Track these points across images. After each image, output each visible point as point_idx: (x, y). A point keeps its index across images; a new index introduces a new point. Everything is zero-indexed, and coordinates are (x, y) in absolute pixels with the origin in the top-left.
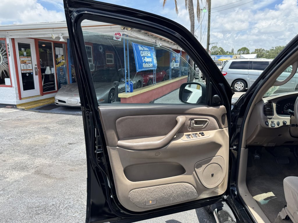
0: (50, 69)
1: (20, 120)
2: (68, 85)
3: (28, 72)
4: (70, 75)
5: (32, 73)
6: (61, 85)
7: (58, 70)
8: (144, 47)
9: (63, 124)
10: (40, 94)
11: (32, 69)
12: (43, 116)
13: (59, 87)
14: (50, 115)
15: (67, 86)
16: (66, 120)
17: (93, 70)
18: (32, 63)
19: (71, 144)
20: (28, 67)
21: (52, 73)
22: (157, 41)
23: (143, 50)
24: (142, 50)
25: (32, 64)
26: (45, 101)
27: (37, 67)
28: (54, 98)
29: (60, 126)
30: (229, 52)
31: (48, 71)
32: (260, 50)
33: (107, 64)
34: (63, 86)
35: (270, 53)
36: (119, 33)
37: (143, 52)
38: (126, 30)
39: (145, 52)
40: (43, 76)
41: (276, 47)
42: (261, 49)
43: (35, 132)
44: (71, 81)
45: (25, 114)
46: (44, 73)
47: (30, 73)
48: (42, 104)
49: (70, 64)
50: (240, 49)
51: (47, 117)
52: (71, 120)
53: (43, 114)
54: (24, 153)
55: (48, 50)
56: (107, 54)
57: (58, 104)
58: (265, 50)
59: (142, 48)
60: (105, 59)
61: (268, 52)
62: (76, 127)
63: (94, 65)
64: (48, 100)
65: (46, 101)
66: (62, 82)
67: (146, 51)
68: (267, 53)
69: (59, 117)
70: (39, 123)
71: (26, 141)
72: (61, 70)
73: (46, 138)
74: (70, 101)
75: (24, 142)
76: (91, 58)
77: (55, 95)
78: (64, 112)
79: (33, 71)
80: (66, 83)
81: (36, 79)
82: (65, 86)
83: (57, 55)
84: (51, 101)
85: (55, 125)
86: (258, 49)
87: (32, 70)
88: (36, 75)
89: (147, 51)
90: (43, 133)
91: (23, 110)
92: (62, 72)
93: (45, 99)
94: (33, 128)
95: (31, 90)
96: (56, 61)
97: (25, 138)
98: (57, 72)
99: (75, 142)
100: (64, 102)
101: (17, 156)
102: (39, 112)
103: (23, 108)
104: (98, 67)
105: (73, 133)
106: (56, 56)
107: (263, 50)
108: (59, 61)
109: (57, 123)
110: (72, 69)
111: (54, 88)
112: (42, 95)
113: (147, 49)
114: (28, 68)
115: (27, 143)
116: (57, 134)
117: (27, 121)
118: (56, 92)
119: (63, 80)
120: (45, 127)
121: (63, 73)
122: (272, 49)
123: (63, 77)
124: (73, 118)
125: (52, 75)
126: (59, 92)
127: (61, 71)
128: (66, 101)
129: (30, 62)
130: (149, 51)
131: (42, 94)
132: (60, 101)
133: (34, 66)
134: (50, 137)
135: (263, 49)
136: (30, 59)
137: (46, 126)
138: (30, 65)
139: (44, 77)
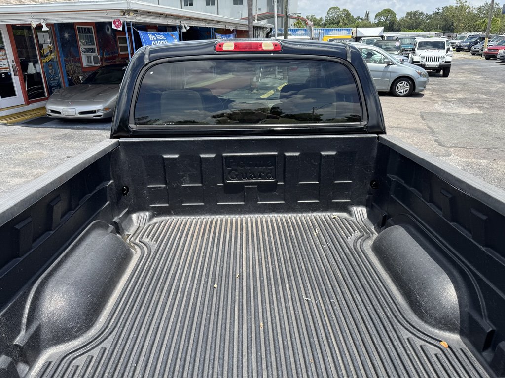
0: (34, 66)
1: (5, 136)
2: (63, 89)
3: (4, 71)
4: (65, 75)
5: (9, 74)
6: (53, 88)
7: (46, 66)
8: (158, 35)
9: (59, 139)
10: (24, 103)
11: (7, 67)
12: (34, 131)
13: (50, 93)
14: (41, 130)
15: (61, 90)
16: (63, 135)
17: (99, 65)
18: (7, 58)
19: (69, 157)
20: (3, 64)
21: (38, 71)
22: (182, 22)
23: (156, 39)
24: (154, 40)
25: (7, 60)
26: (32, 113)
27: (14, 63)
28: (44, 108)
29: (56, 141)
30: (361, 17)
31: (31, 69)
32: (415, 13)
33: (121, 53)
34: (55, 90)
35: (433, 20)
36: (119, 20)
37: (156, 42)
38: (127, 16)
39: (159, 42)
40: (24, 76)
41: (443, 9)
42: (418, 11)
43: (27, 148)
44: (67, 83)
45: (9, 130)
46: (27, 72)
47: (6, 74)
48: (29, 116)
49: (63, 58)
50: (379, 13)
51: (39, 132)
52: (69, 135)
53: (33, 129)
54: (20, 165)
55: (26, 31)
56: (119, 38)
57: (51, 115)
58: (425, 13)
59: (154, 37)
60: (117, 46)
61: (429, 17)
62: (76, 142)
63: (99, 56)
64: (37, 112)
65: (34, 112)
66: (53, 84)
67: (160, 40)
68: (427, 19)
69: (55, 132)
70: (30, 139)
71: (19, 156)
72: (51, 66)
73: (40, 153)
74: (67, 111)
75: (16, 157)
76: (94, 45)
77: (46, 104)
78: (61, 127)
79: (10, 70)
80: (59, 86)
81: (16, 81)
82: (59, 91)
83: (42, 44)
84: (42, 112)
85: (50, 140)
86: (413, 12)
87: (9, 68)
88: (15, 76)
89: (162, 40)
90: (36, 148)
91: (5, 124)
92: (52, 69)
93: (33, 110)
94: (24, 144)
95: (12, 97)
96: (41, 53)
97: (16, 153)
98: (45, 70)
99: (74, 155)
100: (59, 113)
101: (12, 168)
102: (27, 127)
103: (5, 121)
104: (106, 59)
105: (71, 148)
106: (41, 47)
107: (422, 13)
108: (45, 54)
109: (51, 138)
110: (66, 65)
111: (43, 94)
112: (28, 105)
113: (163, 37)
114: (3, 66)
115: (21, 157)
116: (53, 149)
117: (14, 138)
118: (47, 99)
119: (54, 81)
120: (38, 143)
121: (54, 71)
122: (438, 11)
123: (55, 77)
124: (72, 133)
125: (39, 74)
126: (50, 100)
127: (50, 68)
128: (61, 111)
129: (5, 57)
130: (166, 39)
131: (28, 103)
132: (53, 111)
133: (11, 63)
134: (45, 152)
135: (420, 12)
136: (4, 53)
137: (39, 141)
138: (5, 61)
139: (27, 78)
